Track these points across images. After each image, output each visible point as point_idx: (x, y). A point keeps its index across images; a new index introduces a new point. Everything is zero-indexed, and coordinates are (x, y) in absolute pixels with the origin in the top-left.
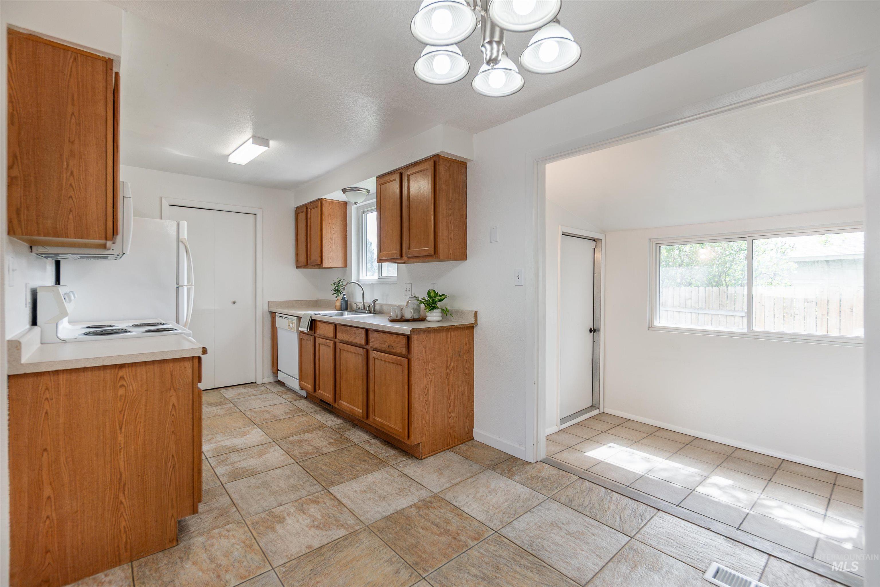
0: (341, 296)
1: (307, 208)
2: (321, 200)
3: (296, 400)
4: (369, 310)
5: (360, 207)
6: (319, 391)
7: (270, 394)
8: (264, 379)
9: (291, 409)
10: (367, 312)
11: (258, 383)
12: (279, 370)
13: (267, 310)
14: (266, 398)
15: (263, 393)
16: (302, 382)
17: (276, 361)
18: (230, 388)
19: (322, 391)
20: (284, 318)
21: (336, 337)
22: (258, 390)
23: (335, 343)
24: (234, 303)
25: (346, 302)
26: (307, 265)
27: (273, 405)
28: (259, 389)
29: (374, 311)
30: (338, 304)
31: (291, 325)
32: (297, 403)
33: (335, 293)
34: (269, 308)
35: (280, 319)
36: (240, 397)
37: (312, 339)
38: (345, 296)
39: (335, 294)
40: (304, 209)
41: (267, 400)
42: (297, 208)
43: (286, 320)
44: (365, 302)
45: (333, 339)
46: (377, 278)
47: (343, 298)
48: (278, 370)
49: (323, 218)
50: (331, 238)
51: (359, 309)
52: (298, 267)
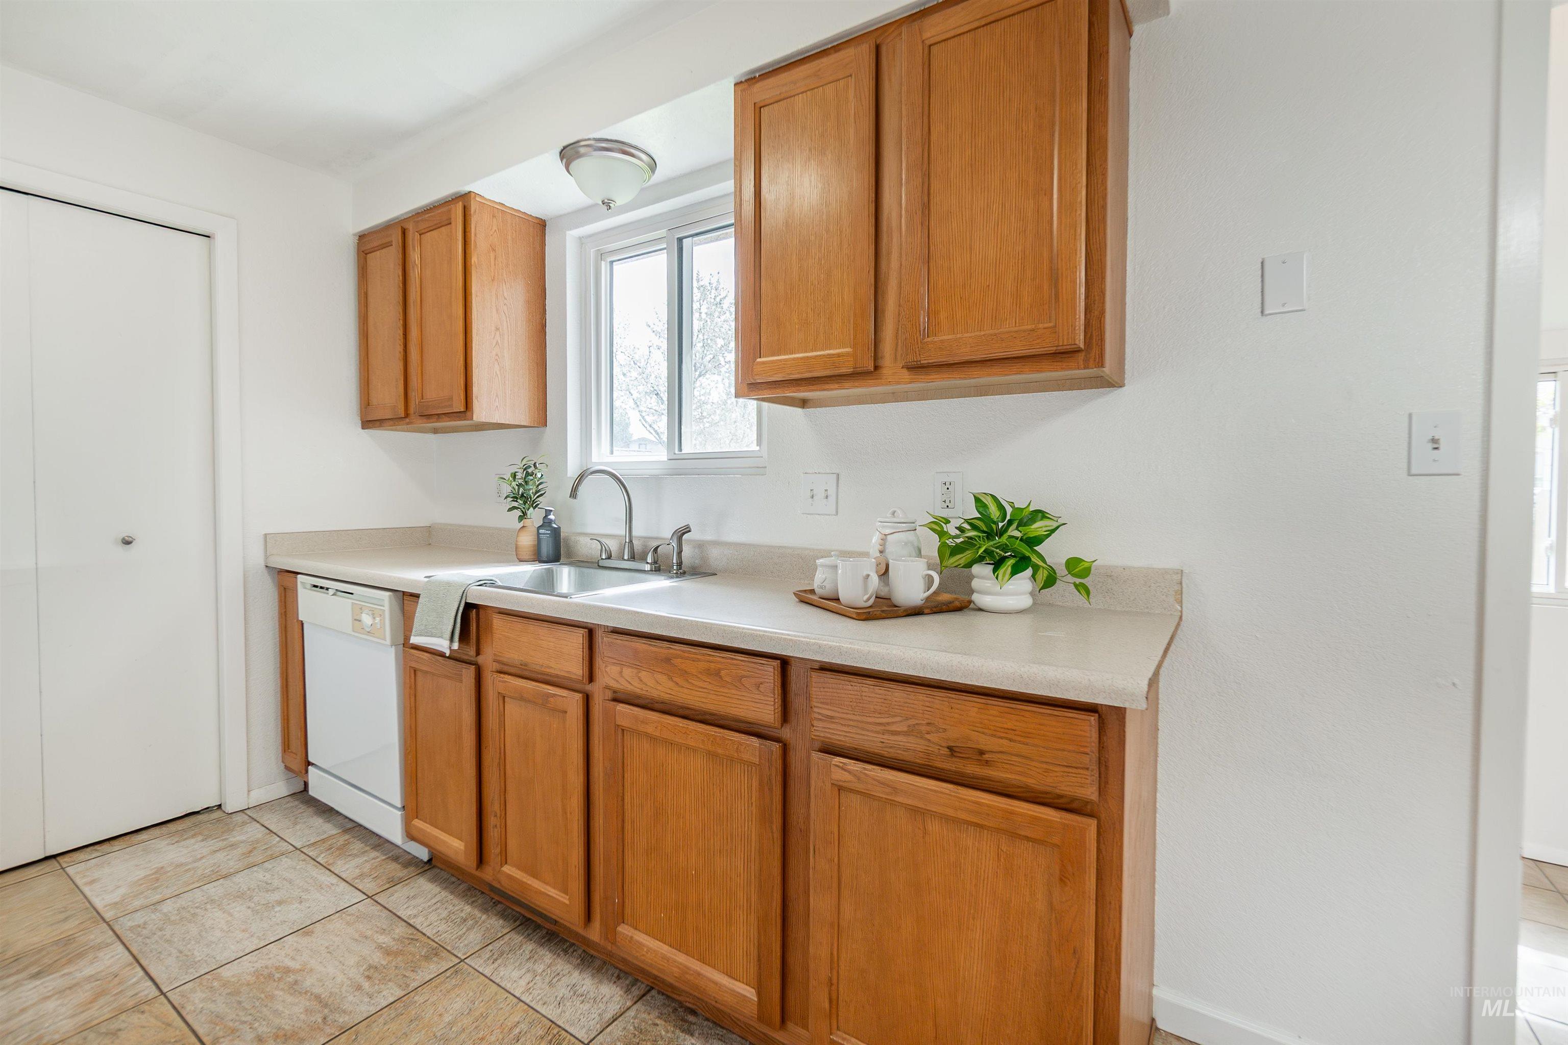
0: (535, 517)
1: (404, 232)
2: (464, 199)
3: (394, 882)
4: (655, 562)
5: (590, 236)
6: (506, 869)
7: (285, 862)
8: (252, 793)
9: (383, 939)
10: (648, 567)
11: (229, 808)
12: (313, 764)
13: (263, 564)
14: (268, 888)
15: (257, 857)
16: (417, 823)
17: (300, 734)
18: (117, 845)
19: (519, 867)
20: (331, 592)
21: (591, 679)
22: (233, 846)
23: (587, 699)
24: (127, 542)
25: (556, 533)
26: (407, 415)
27: (304, 930)
28: (237, 837)
29: (680, 564)
30: (527, 540)
31: (367, 619)
32: (397, 898)
33: (515, 504)
34: (266, 557)
35: (318, 595)
36: (158, 897)
37: (469, 674)
38: (552, 517)
39: (514, 508)
40: (396, 238)
41: (276, 896)
42: (362, 237)
43: (346, 601)
44: (634, 533)
45: (578, 686)
46: (665, 458)
47: (547, 523)
48: (309, 764)
49: (474, 260)
50: (497, 329)
51: (609, 557)
52: (368, 423)
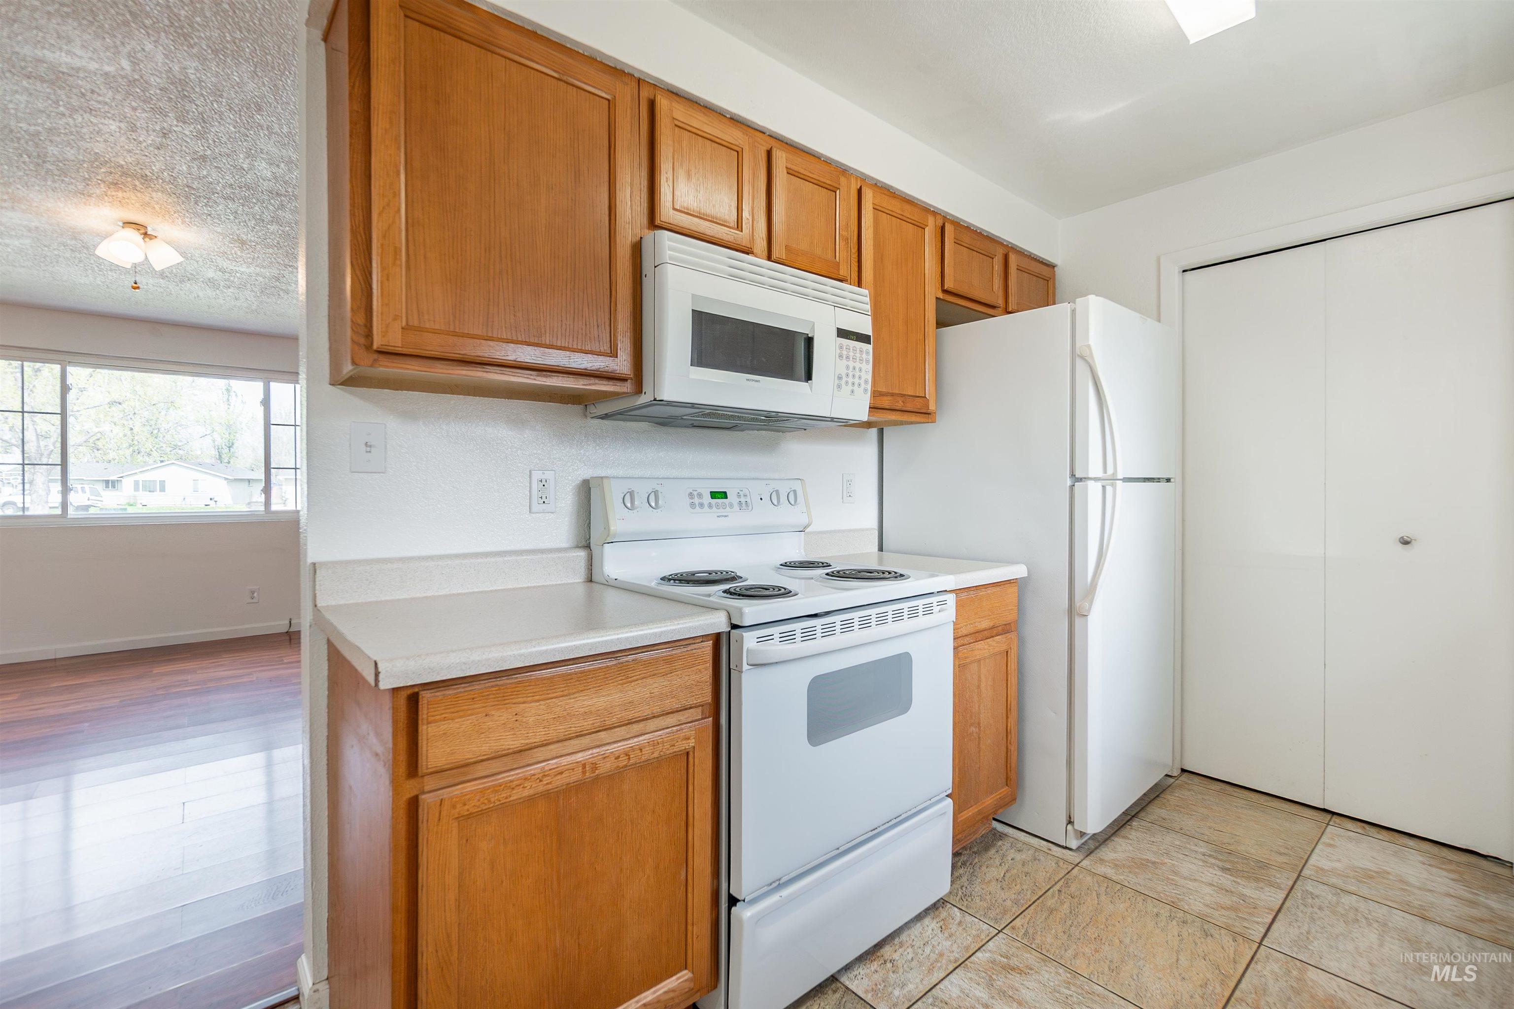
24: (1405, 542)
36: (1353, 888)
